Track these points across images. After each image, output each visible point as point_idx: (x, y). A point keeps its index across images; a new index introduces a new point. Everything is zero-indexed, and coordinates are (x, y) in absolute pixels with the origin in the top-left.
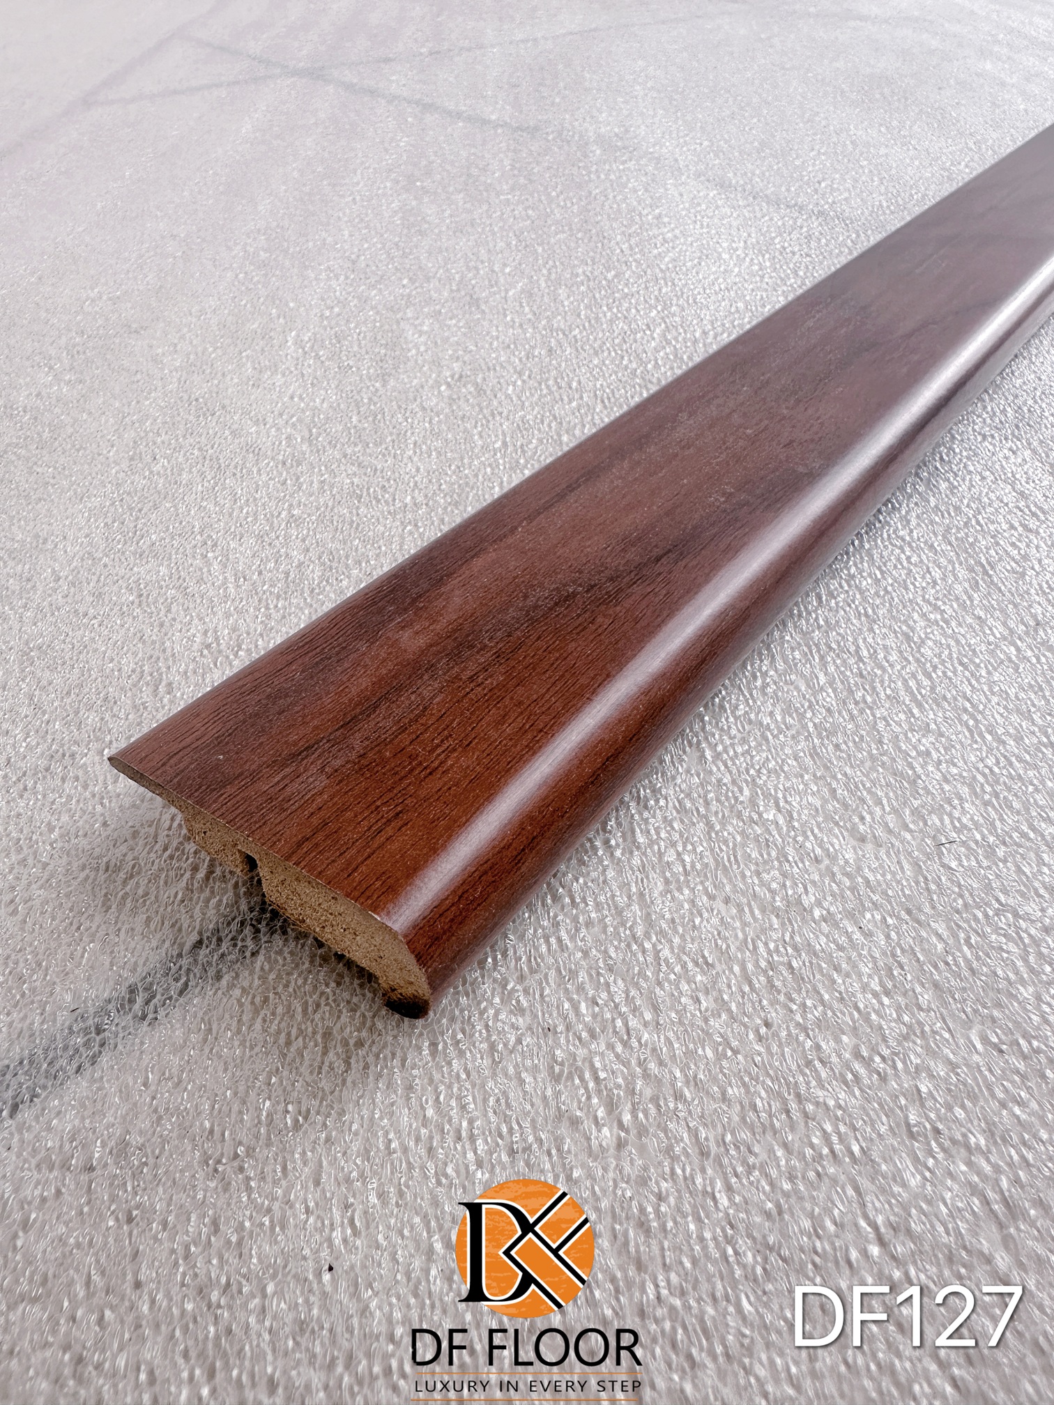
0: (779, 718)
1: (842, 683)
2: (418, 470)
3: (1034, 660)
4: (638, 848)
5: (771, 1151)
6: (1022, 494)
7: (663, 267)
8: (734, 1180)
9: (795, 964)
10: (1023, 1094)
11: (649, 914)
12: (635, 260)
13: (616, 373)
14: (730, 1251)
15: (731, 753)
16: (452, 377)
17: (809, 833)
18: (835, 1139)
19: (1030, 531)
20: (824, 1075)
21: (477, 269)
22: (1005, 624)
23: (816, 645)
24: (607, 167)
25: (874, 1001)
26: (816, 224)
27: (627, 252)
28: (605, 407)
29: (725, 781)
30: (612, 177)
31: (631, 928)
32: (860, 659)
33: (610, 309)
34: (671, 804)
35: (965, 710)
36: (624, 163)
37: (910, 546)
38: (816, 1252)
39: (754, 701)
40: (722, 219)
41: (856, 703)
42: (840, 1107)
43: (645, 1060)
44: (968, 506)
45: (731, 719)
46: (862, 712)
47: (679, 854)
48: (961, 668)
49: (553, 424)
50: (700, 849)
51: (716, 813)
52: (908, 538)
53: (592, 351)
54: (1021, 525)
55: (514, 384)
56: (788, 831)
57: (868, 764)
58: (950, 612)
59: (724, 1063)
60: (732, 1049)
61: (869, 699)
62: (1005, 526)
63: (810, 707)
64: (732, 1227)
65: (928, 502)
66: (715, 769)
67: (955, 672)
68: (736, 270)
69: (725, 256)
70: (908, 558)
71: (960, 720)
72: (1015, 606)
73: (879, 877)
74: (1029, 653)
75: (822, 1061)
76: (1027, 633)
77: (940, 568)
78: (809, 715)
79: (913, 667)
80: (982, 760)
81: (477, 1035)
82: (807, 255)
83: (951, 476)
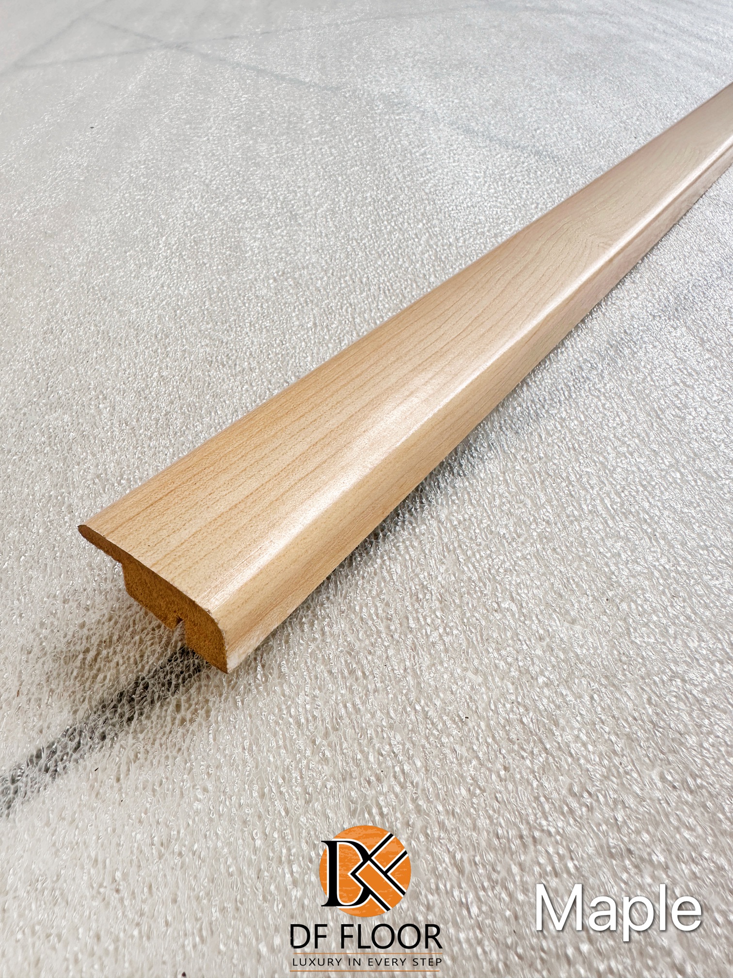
0: (512, 529)
1: (558, 501)
2: (252, 343)
3: (693, 483)
4: (411, 632)
5: (509, 871)
6: (681, 359)
7: (427, 191)
8: (482, 893)
9: (525, 720)
10: (690, 820)
11: (419, 683)
12: (407, 186)
13: (394, 271)
14: (479, 950)
15: (478, 556)
16: (277, 272)
17: (534, 618)
18: (556, 859)
19: (688, 386)
20: (547, 807)
21: (295, 192)
22: (672, 455)
23: (538, 472)
24: (387, 117)
25: (583, 749)
26: (534, 160)
27: (401, 180)
28: (386, 296)
29: (473, 578)
30: (391, 125)
31: (406, 695)
32: (570, 483)
33: (389, 224)
34: (434, 598)
35: (646, 521)
36: (399, 114)
37: (605, 396)
38: (543, 950)
39: (495, 517)
40: (468, 156)
41: (568, 516)
42: (558, 833)
43: (417, 798)
44: (645, 367)
45: (477, 531)
46: (572, 522)
47: (440, 636)
48: (641, 489)
49: (350, 309)
50: (455, 632)
51: (468, 603)
52: (603, 390)
53: (376, 256)
54: (682, 382)
55: (322, 278)
56: (520, 617)
57: (576, 564)
58: (633, 446)
59: (474, 800)
60: (480, 788)
61: (576, 513)
62: (670, 382)
63: (535, 520)
64: (481, 930)
65: (616, 362)
66: (466, 569)
67: (637, 492)
68: (479, 192)
69: (470, 182)
70: (604, 405)
71: (642, 529)
72: (679, 441)
73: (584, 651)
74: (690, 478)
75: (545, 797)
76: (688, 462)
77: (626, 413)
78: (533, 527)
79: (608, 488)
80: (658, 560)
81: (294, 781)
82: (528, 183)
83: (631, 344)
